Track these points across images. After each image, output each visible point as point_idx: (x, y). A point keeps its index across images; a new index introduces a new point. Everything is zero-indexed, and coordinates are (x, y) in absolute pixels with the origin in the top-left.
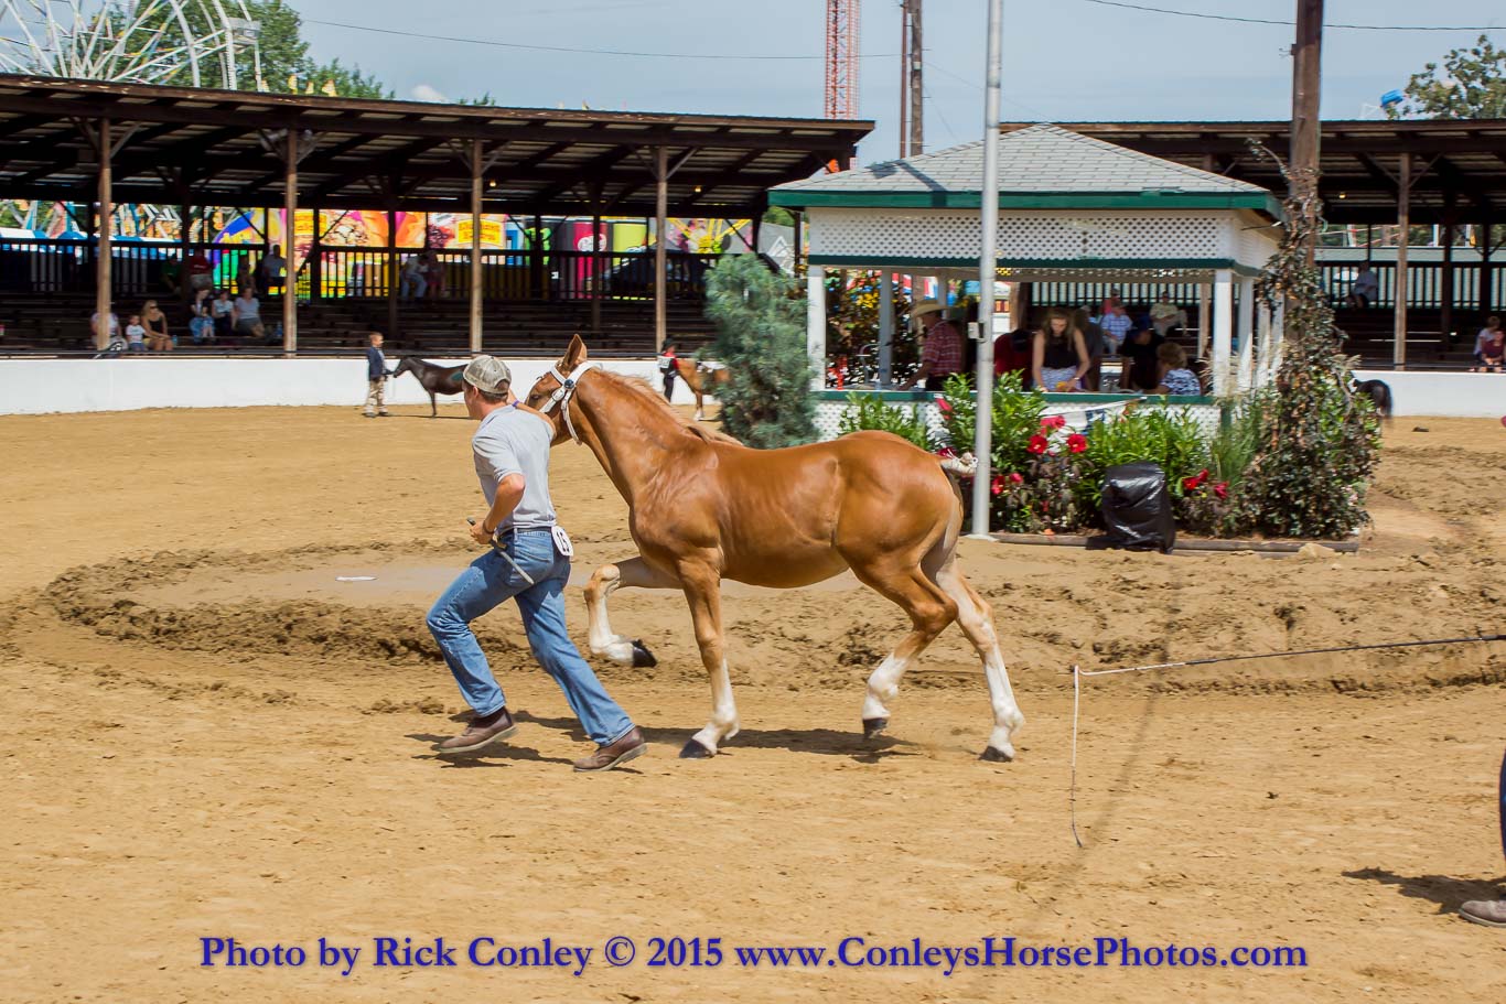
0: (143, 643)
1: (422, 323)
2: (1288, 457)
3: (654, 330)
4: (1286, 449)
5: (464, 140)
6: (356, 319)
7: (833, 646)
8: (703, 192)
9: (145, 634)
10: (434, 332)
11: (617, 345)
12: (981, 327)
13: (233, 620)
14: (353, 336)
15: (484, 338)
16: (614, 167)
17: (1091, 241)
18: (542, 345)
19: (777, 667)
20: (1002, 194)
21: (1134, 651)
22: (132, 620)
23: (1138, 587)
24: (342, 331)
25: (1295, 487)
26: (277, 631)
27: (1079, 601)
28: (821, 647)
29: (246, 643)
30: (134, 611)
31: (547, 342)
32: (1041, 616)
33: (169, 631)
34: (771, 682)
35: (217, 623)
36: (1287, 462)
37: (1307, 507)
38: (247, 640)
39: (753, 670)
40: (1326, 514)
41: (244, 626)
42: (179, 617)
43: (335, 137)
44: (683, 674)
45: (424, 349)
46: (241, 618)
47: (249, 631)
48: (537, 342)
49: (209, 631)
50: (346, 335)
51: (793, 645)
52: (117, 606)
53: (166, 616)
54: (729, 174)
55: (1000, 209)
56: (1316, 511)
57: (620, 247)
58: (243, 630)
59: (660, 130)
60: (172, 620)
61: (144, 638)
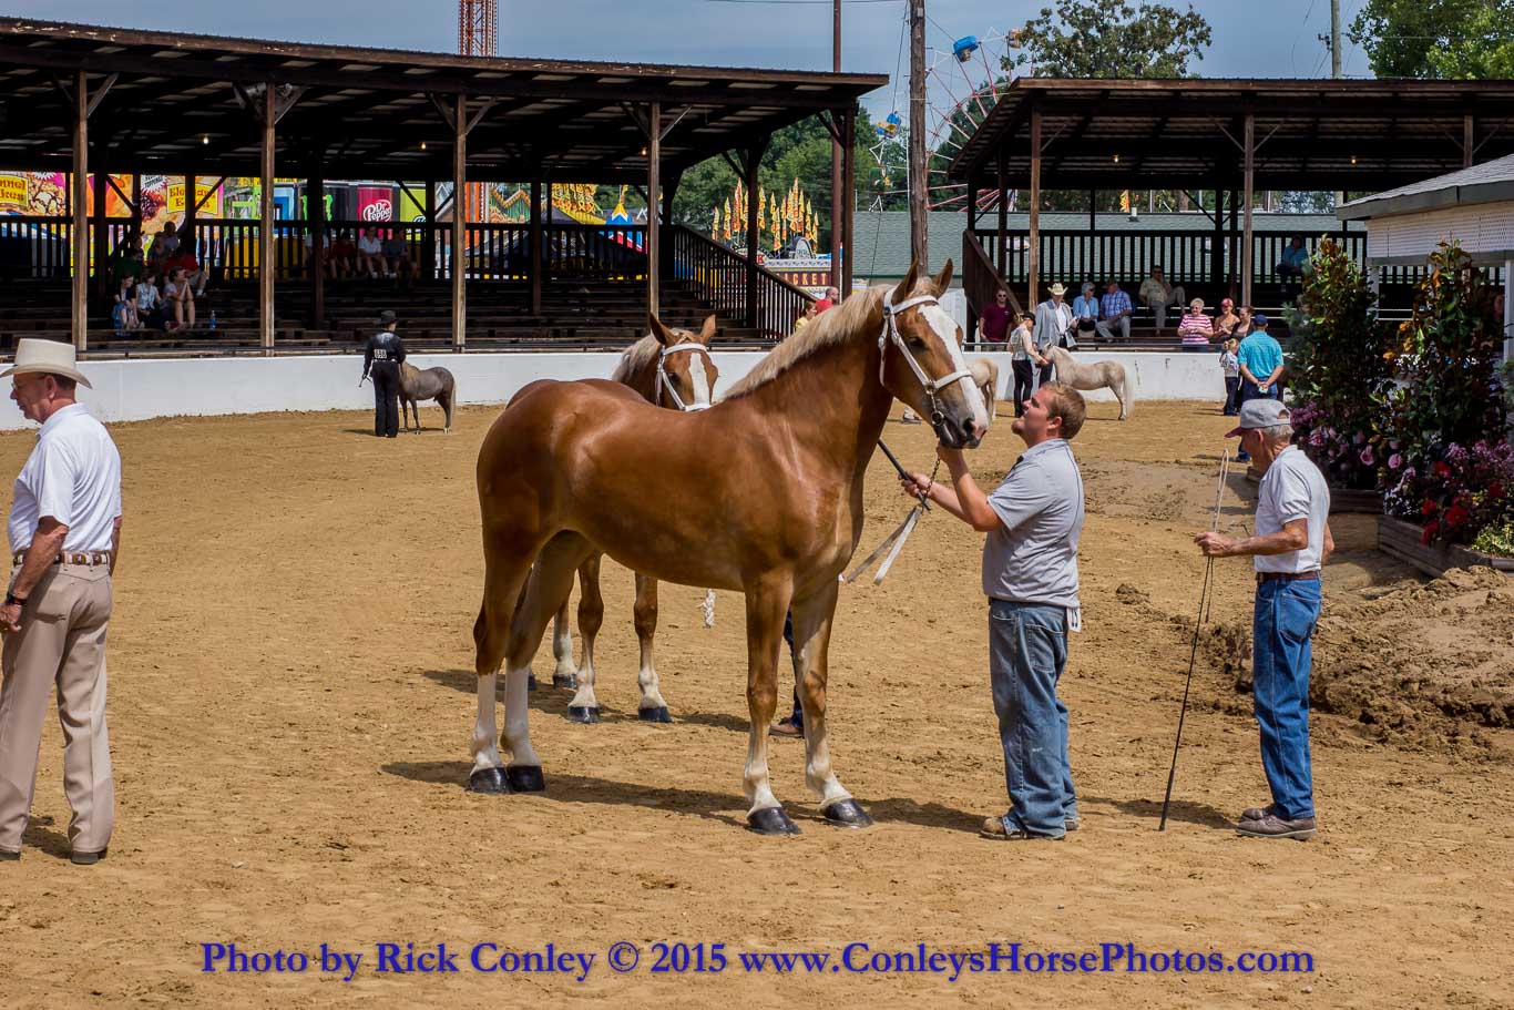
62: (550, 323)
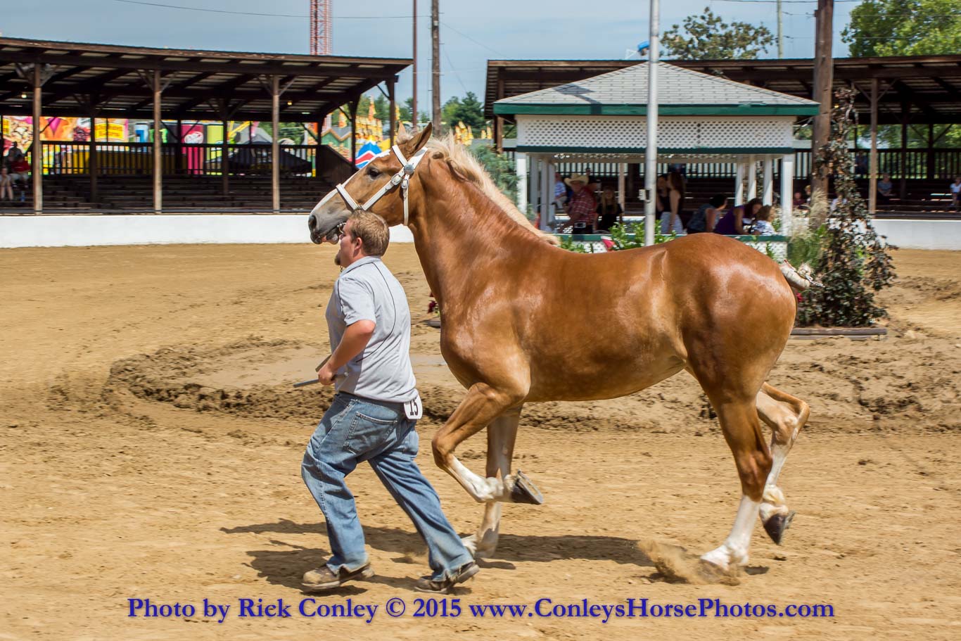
0: (218, 413)
1: (113, 192)
2: (837, 274)
3: (272, 195)
4: (837, 269)
5: (146, 71)
6: (66, 189)
7: (695, 405)
8: (292, 105)
9: (217, 407)
10: (122, 197)
11: (241, 205)
12: (648, 193)
13: (288, 396)
14: (69, 200)
15: (163, 200)
16: (238, 89)
17: (702, 136)
18: (193, 205)
19: (674, 421)
20: (660, 106)
21: (893, 404)
22: (202, 397)
23: (861, 362)
24: (62, 197)
25: (842, 294)
26: (322, 404)
27: (829, 372)
28: (687, 406)
29: (302, 411)
30: (203, 391)
31: (197, 203)
32: (813, 381)
33: (238, 405)
34: (677, 431)
35: (275, 398)
36: (838, 278)
37: (852, 306)
38: (302, 409)
39: (661, 423)
40: (865, 311)
41: (296, 400)
42: (245, 395)
43: (64, 68)
44: (618, 426)
45: (118, 208)
46: (294, 394)
47: (300, 403)
48: (190, 203)
49: (270, 404)
50: (65, 199)
51: (673, 405)
52: (186, 387)
53: (232, 394)
54: (309, 93)
55: (659, 115)
56: (858, 308)
57: (212, 141)
58: (296, 403)
59: (274, 65)
60: (239, 396)
61: (216, 409)
62: (233, 199)
